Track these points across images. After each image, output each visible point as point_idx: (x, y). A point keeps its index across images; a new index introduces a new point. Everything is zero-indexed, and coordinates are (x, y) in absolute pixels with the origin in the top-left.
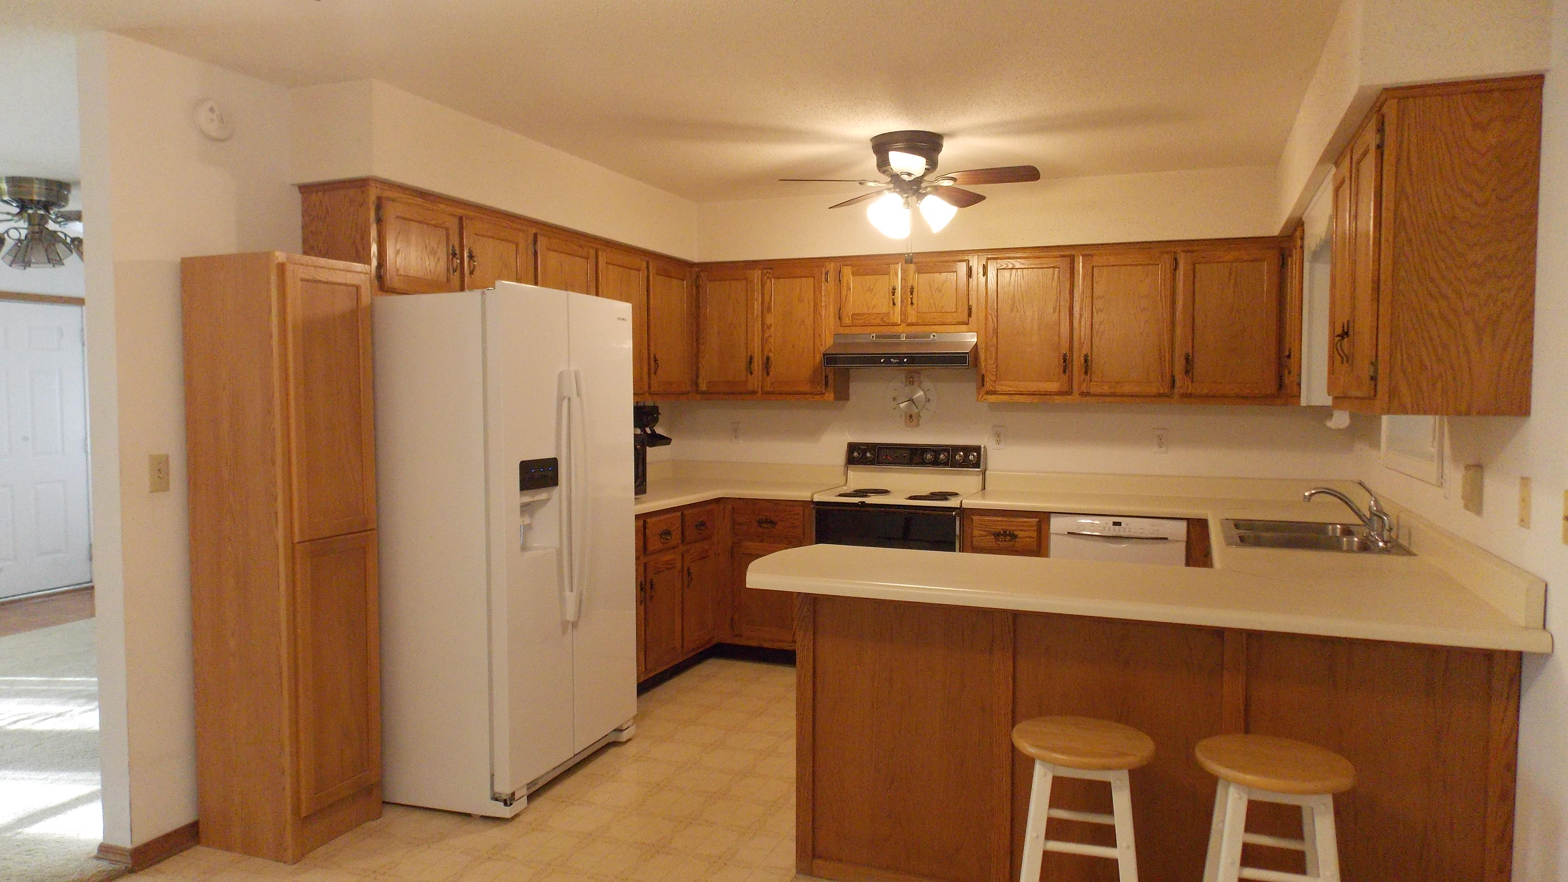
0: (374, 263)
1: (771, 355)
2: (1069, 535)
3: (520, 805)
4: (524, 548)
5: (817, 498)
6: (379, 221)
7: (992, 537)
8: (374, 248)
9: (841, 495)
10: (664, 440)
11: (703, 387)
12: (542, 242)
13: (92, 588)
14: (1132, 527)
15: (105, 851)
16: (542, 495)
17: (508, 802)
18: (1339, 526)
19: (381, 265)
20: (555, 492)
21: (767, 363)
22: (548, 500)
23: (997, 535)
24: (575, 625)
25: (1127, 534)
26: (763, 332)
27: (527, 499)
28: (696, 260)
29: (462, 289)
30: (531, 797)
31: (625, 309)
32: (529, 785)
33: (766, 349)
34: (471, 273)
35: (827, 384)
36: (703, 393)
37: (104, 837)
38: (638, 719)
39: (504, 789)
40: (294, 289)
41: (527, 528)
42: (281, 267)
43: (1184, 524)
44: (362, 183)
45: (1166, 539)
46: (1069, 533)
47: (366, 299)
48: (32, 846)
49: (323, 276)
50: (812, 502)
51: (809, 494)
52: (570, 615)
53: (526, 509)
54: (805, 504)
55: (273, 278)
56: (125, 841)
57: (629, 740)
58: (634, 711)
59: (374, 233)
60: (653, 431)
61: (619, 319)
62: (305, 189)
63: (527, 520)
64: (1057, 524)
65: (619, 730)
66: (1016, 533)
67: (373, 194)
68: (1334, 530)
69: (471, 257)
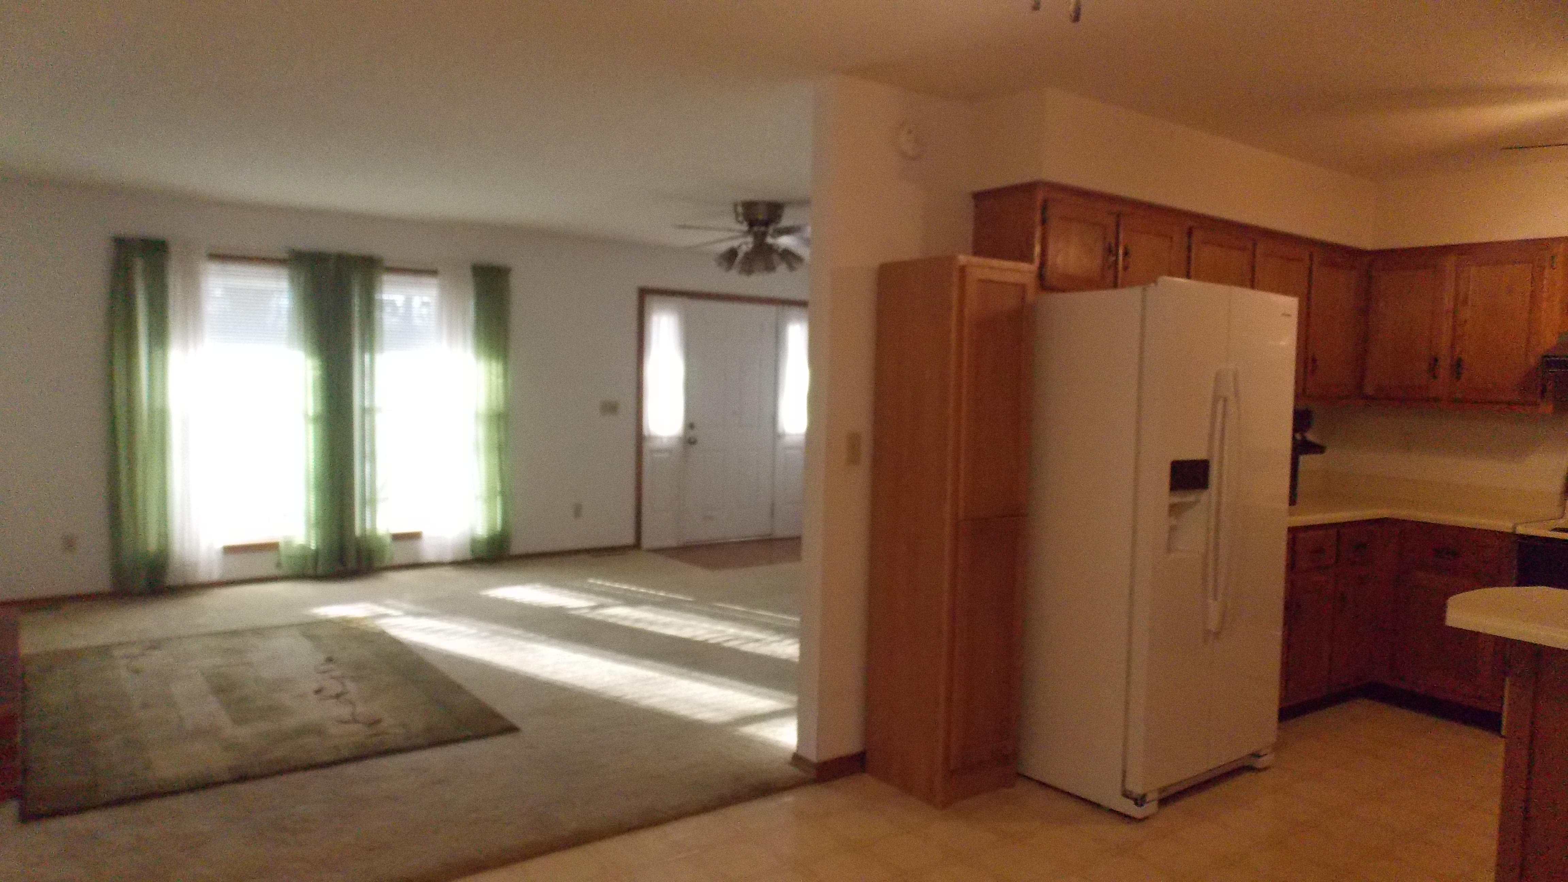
0: (1037, 261)
1: (1465, 357)
3: (1150, 808)
4: (1169, 549)
5: (1521, 530)
6: (1044, 222)
8: (1037, 250)
9: (1555, 530)
10: (1317, 449)
11: (1369, 390)
12: (1198, 235)
13: (799, 538)
15: (797, 759)
16: (1190, 497)
17: (1140, 801)
19: (1043, 264)
20: (1204, 496)
21: (1458, 366)
22: (1196, 502)
24: (1217, 635)
26: (1454, 329)
27: (1176, 499)
28: (1369, 247)
29: (1115, 286)
30: (1164, 802)
31: (1290, 304)
32: (1162, 790)
33: (1458, 349)
34: (1125, 268)
35: (1543, 393)
36: (1367, 397)
37: (798, 747)
38: (1278, 747)
39: (1137, 789)
40: (972, 289)
41: (1173, 529)
42: (963, 269)
44: (1029, 188)
47: (1030, 297)
48: (748, 742)
49: (996, 276)
50: (1514, 534)
51: (1510, 525)
52: (1213, 625)
53: (1175, 510)
54: (1501, 535)
55: (955, 279)
56: (812, 755)
57: (1265, 769)
58: (1273, 739)
59: (1038, 234)
60: (1304, 437)
61: (1284, 315)
62: (979, 197)
63: (1174, 522)
65: (1256, 755)
67: (1040, 196)
69: (1126, 254)
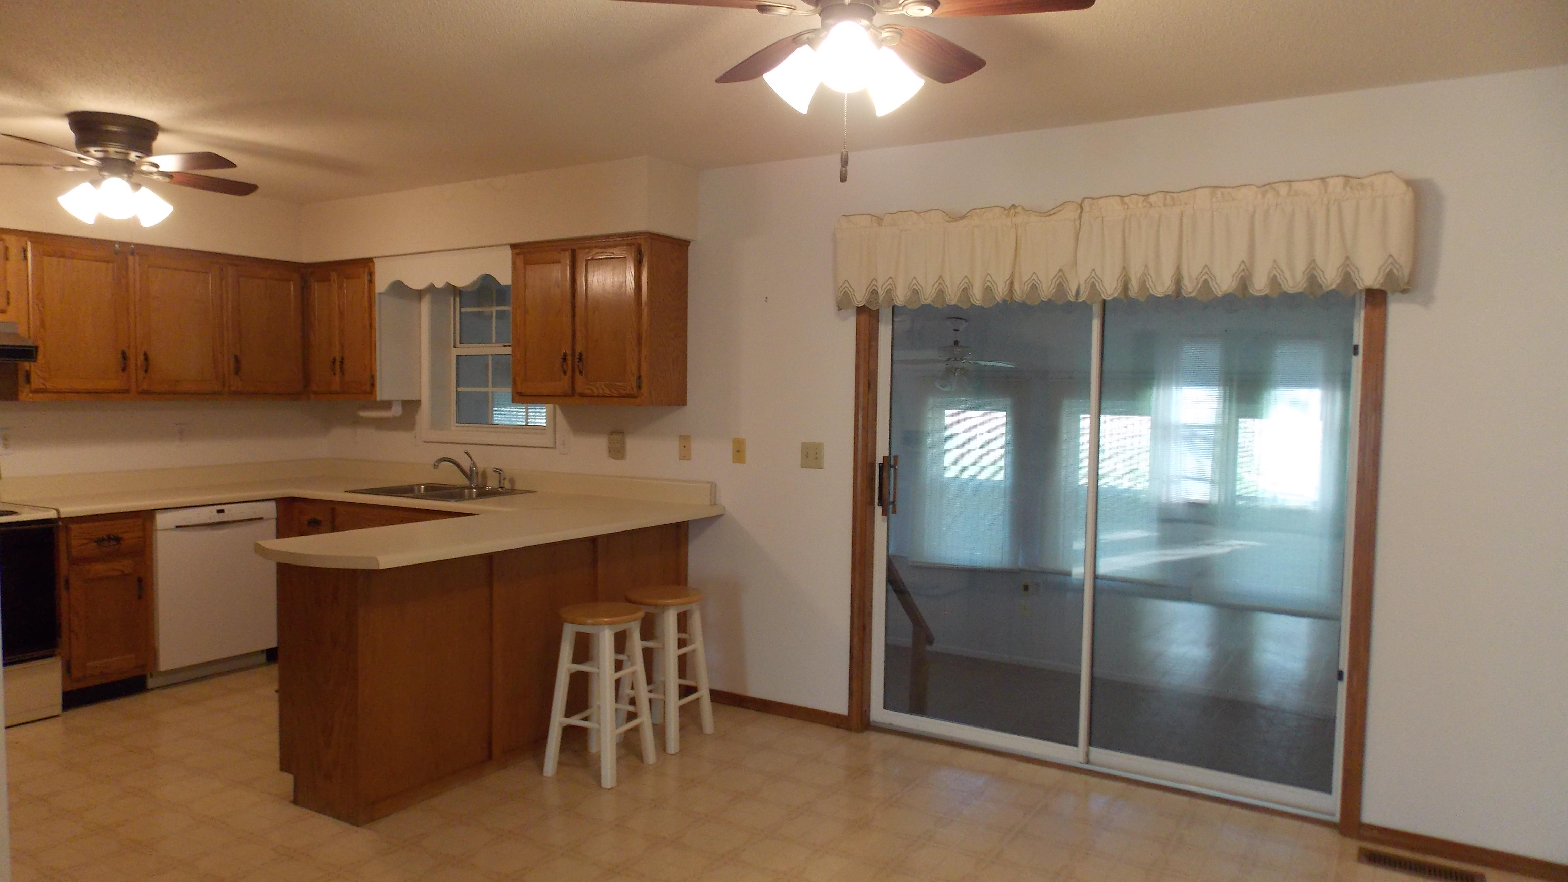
2: (177, 529)
7: (94, 544)
14: (233, 512)
18: (422, 486)
23: (100, 541)
25: (230, 519)
43: (273, 504)
45: (261, 518)
46: (177, 527)
64: (162, 520)
66: (120, 536)
68: (419, 490)
